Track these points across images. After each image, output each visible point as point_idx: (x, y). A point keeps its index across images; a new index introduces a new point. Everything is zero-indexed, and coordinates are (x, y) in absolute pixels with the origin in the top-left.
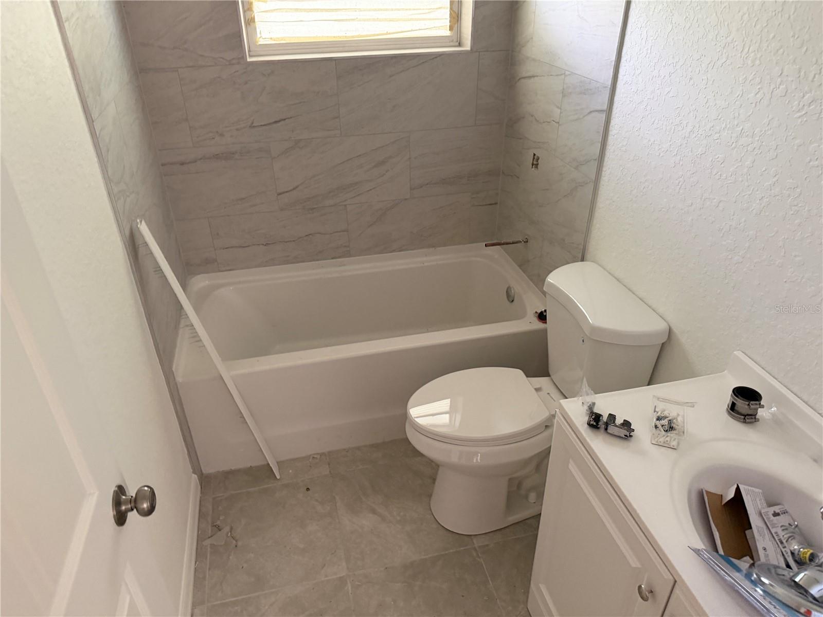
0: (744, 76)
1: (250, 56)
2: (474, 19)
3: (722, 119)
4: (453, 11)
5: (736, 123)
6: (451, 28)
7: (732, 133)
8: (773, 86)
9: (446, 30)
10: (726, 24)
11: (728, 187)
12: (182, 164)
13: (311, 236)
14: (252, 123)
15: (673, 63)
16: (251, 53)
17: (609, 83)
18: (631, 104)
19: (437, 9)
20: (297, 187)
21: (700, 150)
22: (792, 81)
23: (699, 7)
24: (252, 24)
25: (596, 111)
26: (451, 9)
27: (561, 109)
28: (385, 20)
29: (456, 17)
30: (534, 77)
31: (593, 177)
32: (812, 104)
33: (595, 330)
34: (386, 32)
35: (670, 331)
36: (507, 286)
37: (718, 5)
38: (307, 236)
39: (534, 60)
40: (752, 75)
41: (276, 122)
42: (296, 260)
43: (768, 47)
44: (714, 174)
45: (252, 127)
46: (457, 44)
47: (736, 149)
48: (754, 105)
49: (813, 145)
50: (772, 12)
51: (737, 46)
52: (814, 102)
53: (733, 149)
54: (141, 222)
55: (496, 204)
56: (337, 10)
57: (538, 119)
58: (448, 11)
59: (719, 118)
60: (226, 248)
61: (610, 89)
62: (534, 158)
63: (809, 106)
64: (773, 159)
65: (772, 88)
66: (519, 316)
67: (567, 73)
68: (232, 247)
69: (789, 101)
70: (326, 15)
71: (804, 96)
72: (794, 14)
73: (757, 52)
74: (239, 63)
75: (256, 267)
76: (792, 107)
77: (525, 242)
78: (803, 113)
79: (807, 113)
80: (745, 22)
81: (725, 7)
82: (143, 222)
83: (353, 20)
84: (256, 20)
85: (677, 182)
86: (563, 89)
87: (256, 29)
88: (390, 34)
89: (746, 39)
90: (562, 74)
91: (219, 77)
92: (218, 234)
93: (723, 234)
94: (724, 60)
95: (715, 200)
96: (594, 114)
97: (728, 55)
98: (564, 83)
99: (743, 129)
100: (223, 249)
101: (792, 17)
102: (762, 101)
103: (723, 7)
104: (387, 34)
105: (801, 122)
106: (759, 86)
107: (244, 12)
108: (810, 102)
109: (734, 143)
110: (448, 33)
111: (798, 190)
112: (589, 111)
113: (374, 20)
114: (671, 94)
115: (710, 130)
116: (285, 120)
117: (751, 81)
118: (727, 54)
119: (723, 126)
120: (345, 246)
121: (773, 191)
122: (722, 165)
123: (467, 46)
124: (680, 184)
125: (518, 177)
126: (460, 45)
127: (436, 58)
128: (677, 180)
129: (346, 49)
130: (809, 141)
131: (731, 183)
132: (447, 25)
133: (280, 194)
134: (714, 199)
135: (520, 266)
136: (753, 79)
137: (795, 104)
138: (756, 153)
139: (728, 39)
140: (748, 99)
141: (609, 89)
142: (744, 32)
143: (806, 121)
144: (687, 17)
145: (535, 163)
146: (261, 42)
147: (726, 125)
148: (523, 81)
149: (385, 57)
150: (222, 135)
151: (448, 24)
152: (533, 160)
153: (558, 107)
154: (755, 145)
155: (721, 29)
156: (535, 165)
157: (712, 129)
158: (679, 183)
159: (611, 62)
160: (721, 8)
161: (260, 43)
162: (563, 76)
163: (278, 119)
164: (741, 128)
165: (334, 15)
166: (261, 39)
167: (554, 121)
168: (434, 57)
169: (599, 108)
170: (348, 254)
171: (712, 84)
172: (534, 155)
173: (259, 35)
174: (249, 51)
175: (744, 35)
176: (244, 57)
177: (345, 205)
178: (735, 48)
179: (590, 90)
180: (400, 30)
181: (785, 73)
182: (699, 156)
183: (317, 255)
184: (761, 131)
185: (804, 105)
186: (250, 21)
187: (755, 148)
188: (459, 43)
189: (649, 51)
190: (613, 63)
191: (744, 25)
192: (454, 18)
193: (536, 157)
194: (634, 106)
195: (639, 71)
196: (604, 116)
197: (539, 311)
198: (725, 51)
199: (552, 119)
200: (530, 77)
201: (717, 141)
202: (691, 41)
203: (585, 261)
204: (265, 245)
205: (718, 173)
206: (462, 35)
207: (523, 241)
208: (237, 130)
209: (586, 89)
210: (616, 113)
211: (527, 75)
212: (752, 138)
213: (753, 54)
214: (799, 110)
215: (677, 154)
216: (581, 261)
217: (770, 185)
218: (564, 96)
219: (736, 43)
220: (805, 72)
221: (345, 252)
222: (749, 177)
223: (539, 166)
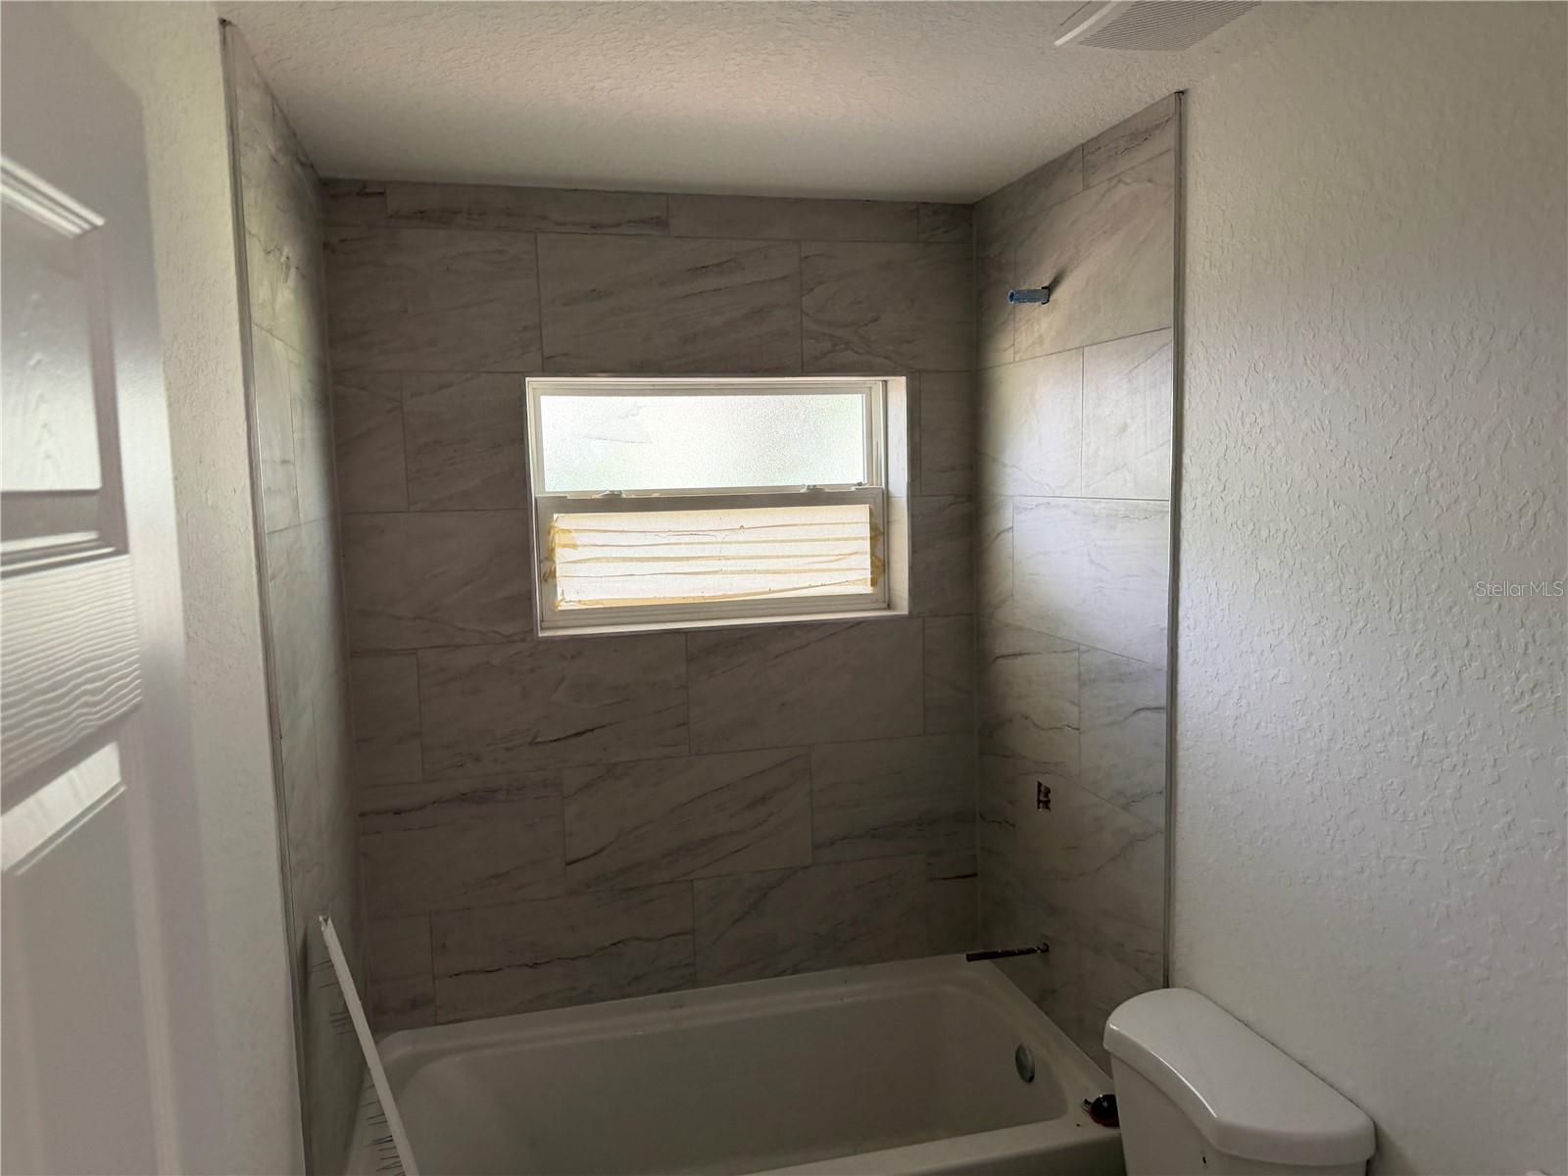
0: (1404, 648)
1: (542, 629)
2: (911, 568)
3: (1383, 718)
4: (877, 557)
5: (1409, 723)
6: (874, 583)
7: (1407, 741)
8: (1458, 663)
9: (866, 585)
10: (1352, 570)
11: (1423, 834)
12: (397, 813)
13: (620, 945)
14: (536, 737)
15: (1273, 630)
16: (545, 625)
17: (1164, 662)
18: (1210, 698)
19: (850, 554)
20: (602, 850)
21: (1354, 771)
22: (1490, 654)
23: (1299, 547)
24: (550, 580)
25: (1148, 709)
26: (873, 554)
27: (1079, 706)
28: (768, 572)
29: (881, 567)
30: (1020, 654)
31: (1162, 821)
32: (1535, 690)
33: (1227, 1132)
34: (767, 590)
35: (1378, 1135)
36: (1016, 1046)
37: (1331, 544)
38: (613, 944)
39: (1020, 629)
40: (1417, 647)
41: (577, 734)
42: (588, 997)
43: (1432, 602)
44: (1392, 811)
45: (533, 743)
46: (885, 605)
47: (1420, 769)
48: (1433, 694)
49: (1559, 758)
50: (1425, 552)
51: (1378, 602)
52: (1538, 687)
53: (1418, 766)
54: (326, 921)
55: (975, 875)
56: (688, 559)
57: (1039, 723)
58: (868, 557)
59: (1377, 715)
60: (457, 975)
61: (1167, 672)
62: (1039, 791)
63: (1533, 693)
64: (1494, 783)
65: (1457, 666)
66: (1050, 1110)
67: (1082, 648)
68: (467, 973)
69: (1494, 686)
70: (670, 566)
71: (1518, 679)
72: (1461, 554)
73: (1415, 610)
74: (523, 640)
75: (511, 1012)
76: (1502, 696)
77: (1043, 951)
78: (1525, 705)
79: (1531, 704)
80: (1382, 568)
81: (1343, 546)
82: (330, 921)
83: (716, 572)
84: (557, 574)
85: (1325, 829)
86: (1080, 674)
87: (556, 586)
88: (773, 592)
89: (1391, 592)
90: (1073, 650)
91: (488, 663)
92: (444, 946)
93: (1438, 924)
94: (1361, 624)
95: (1405, 861)
96: (1143, 714)
97: (1367, 617)
98: (1079, 664)
99: (1424, 734)
100: (450, 977)
101: (1460, 559)
102: (1446, 686)
103: (1339, 546)
104: (770, 592)
105: (1526, 719)
106: (1435, 664)
107: (540, 561)
108: (1531, 686)
109: (1415, 758)
110: (868, 589)
111: (1558, 836)
112: (1134, 709)
113: (748, 572)
114: (1280, 679)
115: (1365, 736)
116: (592, 730)
117: (1417, 655)
118: (1365, 615)
119: (1388, 729)
120: (687, 965)
121: (1511, 840)
122: (1403, 797)
123: (903, 607)
124: (1331, 832)
125: (1013, 826)
126: (889, 607)
127: (852, 627)
128: (1323, 824)
129: (702, 615)
130: (1550, 751)
131: (1428, 828)
132: (866, 579)
133: (569, 864)
134: (1404, 858)
135: (1038, 1003)
136: (1421, 653)
137: (1506, 690)
138: (1459, 774)
139: (1361, 592)
140: (1421, 684)
141: (1165, 674)
142: (1385, 582)
143: (1534, 717)
144: (1281, 562)
145: (1042, 798)
146: (563, 606)
147: (1392, 728)
148: (1000, 661)
149: (760, 628)
150: (478, 759)
151: (869, 576)
152: (1039, 794)
153: (1074, 703)
154: (1454, 760)
155: (1345, 577)
156: (1045, 804)
157: (1368, 735)
158: (1329, 830)
159: (1162, 629)
160: (1337, 547)
161: (560, 608)
162: (1076, 654)
163: (581, 729)
164: (1422, 732)
165: (685, 567)
166: (563, 603)
167: (1069, 726)
168: (848, 625)
169: (1154, 704)
170: (692, 982)
171: (1350, 662)
172: (1040, 785)
173: (559, 597)
174: (542, 621)
175: (1387, 587)
176: (532, 630)
177: (691, 881)
178: (1377, 606)
179: (1130, 674)
180: (791, 587)
181: (1474, 642)
182: (1355, 781)
183: (630, 986)
184: (1459, 736)
185: (1522, 693)
186: (549, 576)
187: (1455, 765)
188: (889, 605)
189: (1226, 613)
190: (1166, 632)
191: (1382, 571)
192: (878, 567)
193: (1042, 788)
194: (1216, 699)
195: (1215, 643)
196: (1163, 717)
197: (1092, 1100)
198: (1359, 611)
199: (1066, 723)
200: (1015, 655)
201: (1383, 755)
202: (1298, 596)
203: (1173, 987)
204: (531, 967)
205: (1398, 809)
206: (892, 592)
207: (1039, 948)
208: (507, 749)
209: (1121, 673)
210: (1185, 712)
211: (1010, 651)
212: (1446, 747)
213: (1410, 614)
214: (1517, 700)
215: (1313, 779)
216: (1164, 987)
217: (1502, 828)
218: (1082, 684)
219: (1377, 598)
220: (1508, 641)
221: (686, 977)
222: (1459, 817)
223: (1050, 806)
